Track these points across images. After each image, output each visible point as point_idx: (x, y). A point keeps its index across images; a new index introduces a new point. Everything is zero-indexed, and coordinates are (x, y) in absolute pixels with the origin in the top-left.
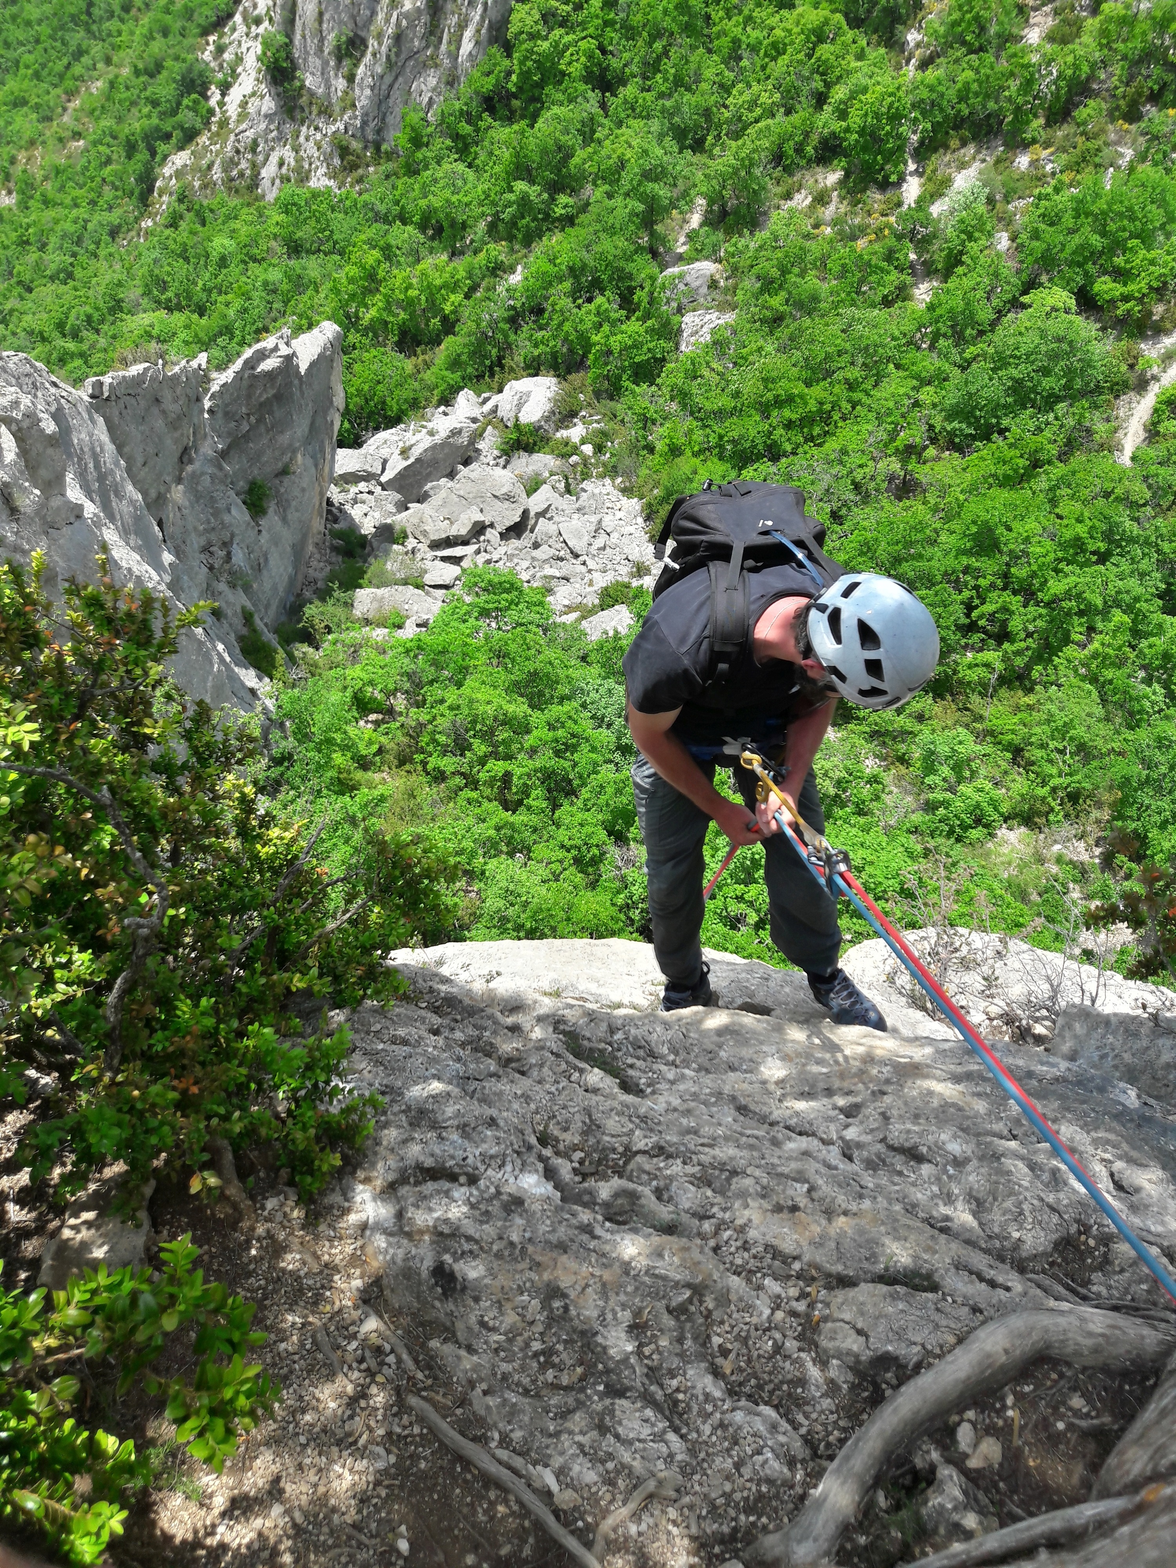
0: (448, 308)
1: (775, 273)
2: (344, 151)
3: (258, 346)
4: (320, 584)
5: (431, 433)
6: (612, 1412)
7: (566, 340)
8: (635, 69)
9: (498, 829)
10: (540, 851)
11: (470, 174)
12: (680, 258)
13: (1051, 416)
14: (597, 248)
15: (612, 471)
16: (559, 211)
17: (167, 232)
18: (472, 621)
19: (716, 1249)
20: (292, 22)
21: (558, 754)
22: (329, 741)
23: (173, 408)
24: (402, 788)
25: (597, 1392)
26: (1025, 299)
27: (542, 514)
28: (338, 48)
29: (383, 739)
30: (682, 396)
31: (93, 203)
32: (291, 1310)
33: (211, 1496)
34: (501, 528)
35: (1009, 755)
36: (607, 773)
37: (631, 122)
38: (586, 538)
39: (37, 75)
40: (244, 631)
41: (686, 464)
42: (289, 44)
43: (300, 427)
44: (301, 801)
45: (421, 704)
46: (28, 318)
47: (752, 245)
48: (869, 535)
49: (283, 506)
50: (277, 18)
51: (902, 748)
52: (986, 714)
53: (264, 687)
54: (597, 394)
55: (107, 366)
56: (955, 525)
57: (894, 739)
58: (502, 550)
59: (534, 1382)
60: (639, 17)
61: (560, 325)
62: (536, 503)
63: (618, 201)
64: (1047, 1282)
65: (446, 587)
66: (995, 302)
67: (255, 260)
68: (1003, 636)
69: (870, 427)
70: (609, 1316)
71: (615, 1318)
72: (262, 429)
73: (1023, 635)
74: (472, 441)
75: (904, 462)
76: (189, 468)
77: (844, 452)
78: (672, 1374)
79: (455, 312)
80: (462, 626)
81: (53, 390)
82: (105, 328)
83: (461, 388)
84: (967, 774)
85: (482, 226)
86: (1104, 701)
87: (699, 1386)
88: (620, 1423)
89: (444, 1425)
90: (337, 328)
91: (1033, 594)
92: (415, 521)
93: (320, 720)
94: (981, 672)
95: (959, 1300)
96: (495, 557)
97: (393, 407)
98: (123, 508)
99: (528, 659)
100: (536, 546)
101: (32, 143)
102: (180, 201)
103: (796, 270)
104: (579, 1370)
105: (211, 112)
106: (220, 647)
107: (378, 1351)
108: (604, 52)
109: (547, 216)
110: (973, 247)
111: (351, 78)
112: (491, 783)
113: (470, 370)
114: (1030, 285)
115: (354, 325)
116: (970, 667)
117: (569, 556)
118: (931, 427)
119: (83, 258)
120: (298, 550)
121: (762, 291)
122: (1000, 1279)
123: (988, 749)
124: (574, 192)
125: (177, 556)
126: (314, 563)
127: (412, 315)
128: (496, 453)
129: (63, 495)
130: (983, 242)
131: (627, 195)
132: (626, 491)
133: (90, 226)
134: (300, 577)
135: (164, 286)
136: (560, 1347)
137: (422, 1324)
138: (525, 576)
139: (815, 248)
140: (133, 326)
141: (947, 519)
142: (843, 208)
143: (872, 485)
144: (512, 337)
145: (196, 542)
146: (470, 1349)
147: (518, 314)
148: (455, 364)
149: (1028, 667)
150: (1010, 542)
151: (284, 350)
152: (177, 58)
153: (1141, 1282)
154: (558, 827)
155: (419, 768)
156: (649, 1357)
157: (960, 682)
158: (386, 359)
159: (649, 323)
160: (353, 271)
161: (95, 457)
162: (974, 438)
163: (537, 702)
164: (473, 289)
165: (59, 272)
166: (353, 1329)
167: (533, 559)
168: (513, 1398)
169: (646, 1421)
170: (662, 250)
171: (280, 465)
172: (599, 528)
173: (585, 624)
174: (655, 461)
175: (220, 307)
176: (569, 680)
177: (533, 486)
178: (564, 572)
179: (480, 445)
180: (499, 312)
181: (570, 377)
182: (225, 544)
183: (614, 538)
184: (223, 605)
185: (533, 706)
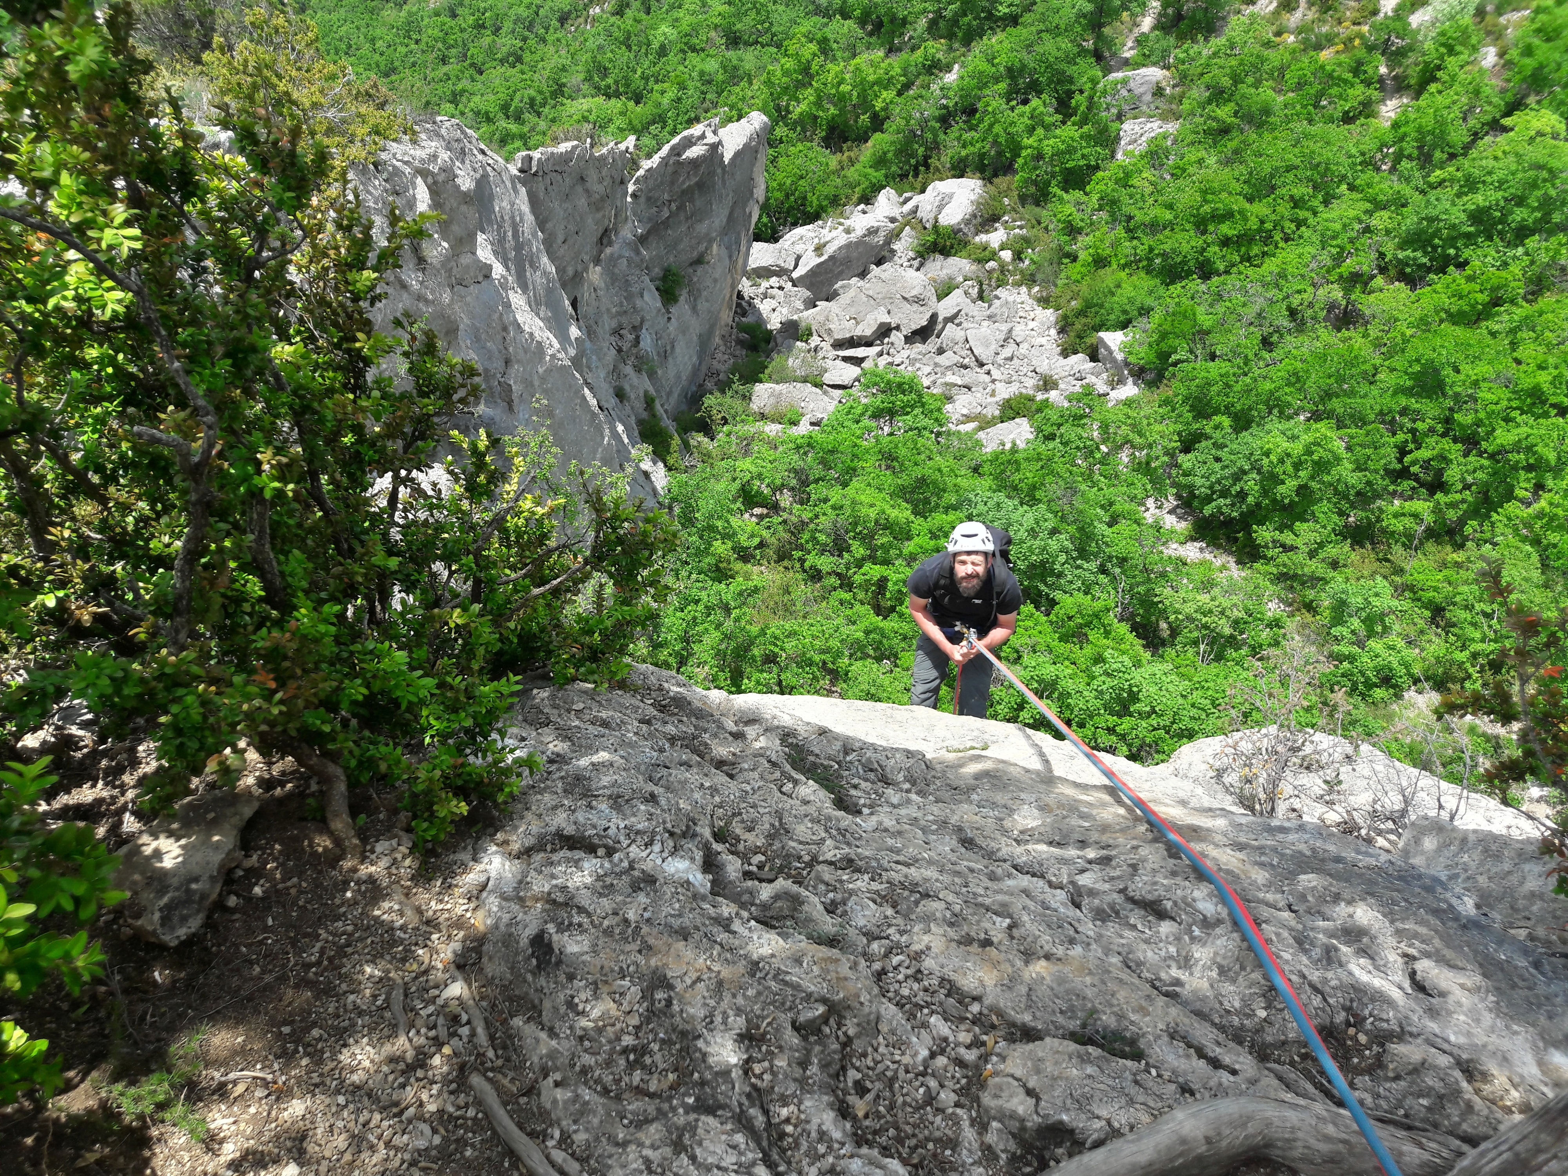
0: (878, 105)
1: (1226, 82)
3: (686, 133)
4: (721, 376)
5: (848, 231)
6: (692, 1128)
7: (995, 143)
9: (867, 633)
12: (1126, 63)
13: (1520, 250)
14: (1039, 49)
15: (1030, 280)
16: (1003, 10)
17: (613, 19)
18: (864, 422)
19: (880, 975)
22: (711, 528)
23: (598, 189)
24: (778, 583)
25: (684, 1105)
26: (1507, 122)
27: (950, 319)
29: (765, 533)
30: (1109, 203)
32: (373, 962)
33: (221, 1142)
34: (906, 331)
35: (1427, 613)
38: (994, 347)
40: (645, 415)
41: (1109, 276)
43: (719, 217)
45: (805, 501)
46: (476, 99)
47: (1205, 52)
48: (1299, 365)
49: (695, 295)
51: (1311, 594)
52: (1407, 568)
53: (658, 471)
54: (1023, 199)
55: (541, 143)
56: (1398, 362)
57: (1303, 584)
58: (905, 353)
59: (617, 1081)
61: (991, 126)
62: (945, 308)
64: (1292, 1075)
65: (844, 387)
66: (1472, 122)
67: (694, 49)
68: (1437, 485)
69: (1313, 251)
70: (718, 1019)
71: (725, 1022)
72: (682, 217)
73: (1460, 486)
74: (888, 241)
75: (1347, 291)
76: (608, 250)
77: (1282, 275)
78: (784, 1101)
79: (885, 109)
80: (855, 427)
81: (480, 157)
82: (546, 110)
83: (883, 187)
84: (1379, 629)
85: (923, 22)
86: (1545, 566)
87: (815, 1121)
88: (700, 1144)
89: (501, 1114)
90: (765, 119)
91: (1477, 443)
92: (821, 319)
93: (705, 506)
94: (1408, 522)
95: (1167, 1075)
96: (897, 360)
97: (814, 201)
98: (536, 279)
99: (917, 464)
100: (941, 351)
103: (1250, 80)
104: (671, 1077)
106: (620, 428)
107: (455, 1019)
109: (990, 16)
110: (1452, 62)
112: (865, 586)
113: (894, 168)
114: (1514, 106)
115: (784, 118)
116: (1396, 516)
117: (973, 364)
118: (1382, 255)
119: (532, 42)
120: (704, 341)
121: (1209, 101)
122: (1227, 1060)
123: (1406, 605)
125: (586, 333)
126: (719, 356)
127: (842, 110)
128: (911, 254)
129: (474, 253)
130: (1464, 57)
132: (1044, 301)
133: (542, 12)
134: (704, 369)
135: (604, 72)
136: (655, 1047)
137: (511, 999)
138: (926, 382)
139: (1274, 57)
140: (572, 110)
141: (1388, 356)
142: (1312, 15)
143: (1310, 312)
144: (942, 136)
145: (608, 324)
146: (552, 1033)
147: (949, 114)
148: (880, 162)
149: (1462, 522)
150: (1457, 384)
151: (711, 139)
153: (1420, 1095)
155: (797, 565)
156: (760, 1077)
157: (1384, 531)
158: (811, 155)
159: (1086, 128)
160: (789, 64)
161: (515, 227)
162: (1429, 270)
163: (922, 509)
164: (907, 86)
165: (510, 54)
166: (434, 992)
167: (936, 365)
168: (587, 1095)
169: (734, 1147)
170: (1107, 54)
171: (695, 254)
172: (1008, 337)
173: (981, 435)
174: (1074, 270)
175: (656, 95)
176: (957, 488)
177: (944, 291)
178: (966, 380)
179: (897, 246)
180: (931, 111)
181: (996, 180)
182: (634, 328)
183: (1024, 349)
184: (627, 388)
185: (915, 513)
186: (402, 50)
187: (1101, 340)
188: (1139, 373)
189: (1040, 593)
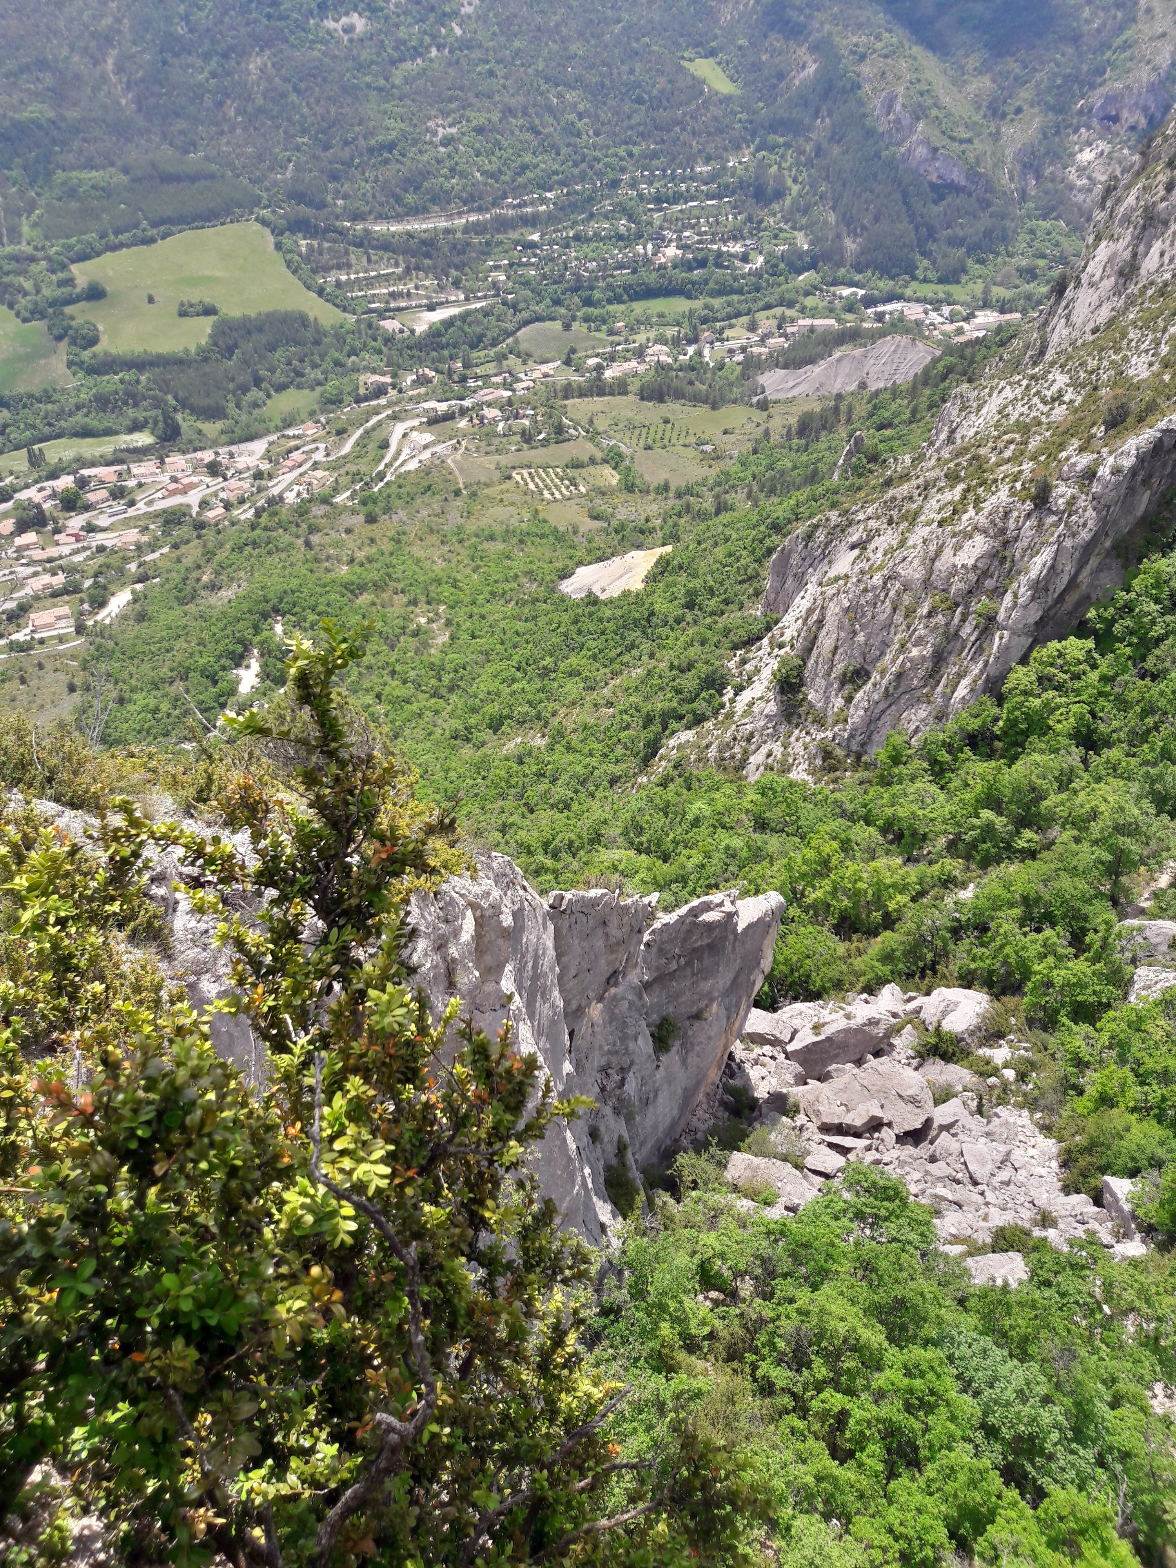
0: (892, 906)
2: (827, 755)
3: (705, 899)
4: (699, 1135)
5: (848, 1017)
7: (1005, 963)
8: (1122, 735)
9: (819, 1479)
10: (862, 1525)
11: (942, 797)
12: (1142, 912)
14: (1056, 885)
15: (1032, 1104)
16: (1021, 844)
17: (657, 789)
18: (844, 1221)
20: (810, 650)
21: (909, 1408)
22: (662, 1307)
23: (615, 933)
24: (723, 1388)
27: (944, 1128)
28: (844, 674)
29: (717, 1323)
30: (1119, 1045)
31: (605, 756)
34: (899, 1130)
36: (962, 1454)
37: (1111, 780)
38: (990, 1167)
39: (594, 657)
40: (614, 1162)
41: (1118, 1117)
42: (801, 668)
43: (723, 979)
44: (615, 1365)
45: (768, 1296)
46: (522, 833)
49: (687, 1048)
50: (798, 645)
53: (616, 1225)
54: (1030, 1022)
55: (573, 884)
58: (895, 1153)
60: (1135, 694)
61: (1002, 946)
62: (942, 1114)
63: (1085, 846)
65: (827, 1176)
67: (724, 827)
72: (689, 971)
74: (888, 1035)
76: (613, 990)
79: (898, 911)
80: (833, 1223)
81: (522, 892)
82: (581, 854)
83: (889, 982)
85: (942, 841)
90: (781, 899)
92: (811, 1098)
93: (660, 1280)
96: (886, 1159)
97: (817, 982)
98: (544, 1010)
99: (897, 1281)
100: (933, 1159)
101: (574, 703)
102: (675, 767)
105: (722, 706)
106: (587, 1171)
108: (1094, 716)
109: (1008, 847)
111: (849, 700)
112: (823, 1416)
113: (901, 966)
115: (798, 900)
117: (967, 1180)
119: (582, 796)
120: (688, 1095)
124: (1040, 829)
125: (577, 1069)
126: (700, 1113)
127: (856, 904)
128: (911, 1052)
129: (498, 982)
131: (1095, 843)
132: (1046, 1129)
133: (596, 772)
134: (682, 1125)
135: (640, 831)
138: (914, 1189)
140: (603, 857)
144: (952, 946)
145: (598, 1060)
147: (961, 927)
148: (887, 957)
151: (728, 907)
152: (706, 662)
154: (890, 1503)
155: (748, 1370)
158: (820, 938)
159: (1098, 966)
160: (810, 855)
161: (536, 958)
163: (897, 1336)
164: (922, 894)
165: (560, 802)
167: (927, 1173)
170: (1123, 900)
171: (694, 1009)
172: (1006, 1160)
173: (970, 1262)
174: (1082, 1104)
175: (682, 859)
176: (940, 1321)
177: (942, 1097)
178: (956, 1197)
179: (896, 1041)
180: (942, 921)
181: (1004, 999)
182: (622, 1069)
183: (1021, 1176)
184: (602, 1129)
185: (891, 1339)
186: (469, 782)
187: (1107, 1184)
188: (1148, 1230)
189: (1025, 1475)
